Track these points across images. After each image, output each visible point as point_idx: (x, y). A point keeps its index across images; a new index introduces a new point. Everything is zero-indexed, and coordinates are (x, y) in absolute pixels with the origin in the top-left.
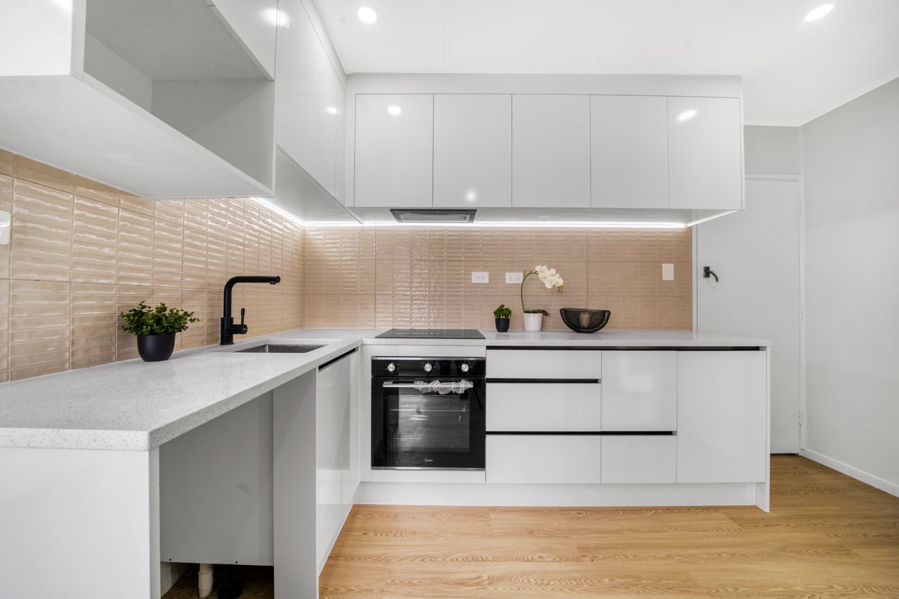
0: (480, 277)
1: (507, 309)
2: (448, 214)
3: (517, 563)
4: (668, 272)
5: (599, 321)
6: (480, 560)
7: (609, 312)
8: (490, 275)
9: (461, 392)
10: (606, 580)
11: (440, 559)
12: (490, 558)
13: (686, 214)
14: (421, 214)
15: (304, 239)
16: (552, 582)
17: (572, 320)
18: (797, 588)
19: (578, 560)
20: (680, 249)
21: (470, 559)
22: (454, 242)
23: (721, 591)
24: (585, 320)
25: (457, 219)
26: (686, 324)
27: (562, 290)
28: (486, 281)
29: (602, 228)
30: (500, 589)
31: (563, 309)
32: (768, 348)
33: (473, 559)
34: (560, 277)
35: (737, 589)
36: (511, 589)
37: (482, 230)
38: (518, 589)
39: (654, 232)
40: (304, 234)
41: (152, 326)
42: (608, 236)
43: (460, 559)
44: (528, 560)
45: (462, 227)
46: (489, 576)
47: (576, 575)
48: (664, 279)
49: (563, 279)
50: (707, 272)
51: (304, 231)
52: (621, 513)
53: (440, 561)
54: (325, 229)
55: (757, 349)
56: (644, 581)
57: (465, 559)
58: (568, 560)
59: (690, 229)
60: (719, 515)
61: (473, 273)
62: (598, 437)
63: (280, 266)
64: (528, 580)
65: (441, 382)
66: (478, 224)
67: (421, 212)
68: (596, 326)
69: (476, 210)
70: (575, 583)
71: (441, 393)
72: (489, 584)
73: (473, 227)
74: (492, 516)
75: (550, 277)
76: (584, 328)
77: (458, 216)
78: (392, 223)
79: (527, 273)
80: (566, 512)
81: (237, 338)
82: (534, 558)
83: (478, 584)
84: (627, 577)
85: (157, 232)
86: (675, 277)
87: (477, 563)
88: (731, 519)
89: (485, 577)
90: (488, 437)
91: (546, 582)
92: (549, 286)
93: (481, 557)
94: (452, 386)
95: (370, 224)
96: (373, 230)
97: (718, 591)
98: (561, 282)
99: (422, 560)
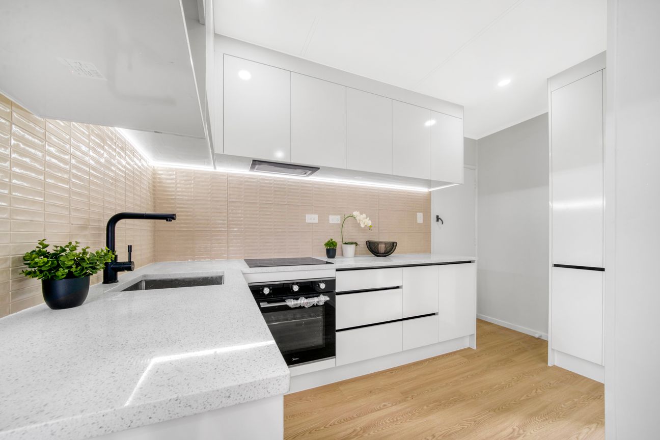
0: (312, 218)
1: (335, 242)
2: (296, 169)
3: (373, 414)
4: (420, 218)
5: (391, 248)
6: (349, 419)
7: (396, 243)
8: (319, 217)
9: (321, 304)
10: (425, 407)
11: (322, 428)
12: (355, 416)
13: (429, 183)
14: (275, 166)
15: (154, 178)
16: (399, 419)
17: (373, 248)
18: (503, 383)
19: (405, 400)
20: (425, 203)
21: (342, 421)
22: (292, 191)
23: (477, 395)
24: (382, 248)
25: (301, 173)
26: (427, 250)
27: (371, 228)
28: (316, 221)
29: (387, 188)
30: (372, 433)
31: (368, 241)
32: (476, 262)
33: (344, 420)
34: (369, 219)
35: (482, 392)
36: (378, 431)
37: (313, 183)
38: (382, 429)
39: (413, 193)
40: (154, 173)
41: (71, 267)
42: (390, 194)
43: (336, 423)
44: (378, 410)
45: (299, 180)
46: (360, 428)
47: (409, 410)
48: (418, 222)
49: (372, 221)
50: (438, 219)
51: (154, 170)
52: (412, 366)
53: (323, 429)
54: (176, 170)
55: (470, 262)
56: (443, 402)
57: (339, 422)
58: (400, 402)
59: (430, 192)
60: (457, 356)
61: (307, 215)
62: (401, 322)
63: (139, 203)
64: (385, 422)
65: (306, 298)
66: (314, 178)
67: (275, 165)
68: (388, 252)
69: (319, 168)
70: (411, 415)
71: (306, 307)
72: (363, 433)
73: (308, 181)
74: (341, 388)
75: (364, 220)
76: (382, 254)
77: (300, 171)
78: (244, 171)
79: (346, 217)
80: (384, 374)
81: (121, 275)
82: (381, 407)
83: (356, 435)
84: (434, 402)
85: (48, 158)
86: (423, 221)
87: (349, 422)
88: (463, 357)
89: (358, 429)
90: (337, 334)
91: (395, 420)
92: (362, 226)
93: (349, 417)
94: (314, 301)
95: (223, 169)
96: (225, 176)
97: (475, 396)
98: (369, 223)
99: (310, 433)
